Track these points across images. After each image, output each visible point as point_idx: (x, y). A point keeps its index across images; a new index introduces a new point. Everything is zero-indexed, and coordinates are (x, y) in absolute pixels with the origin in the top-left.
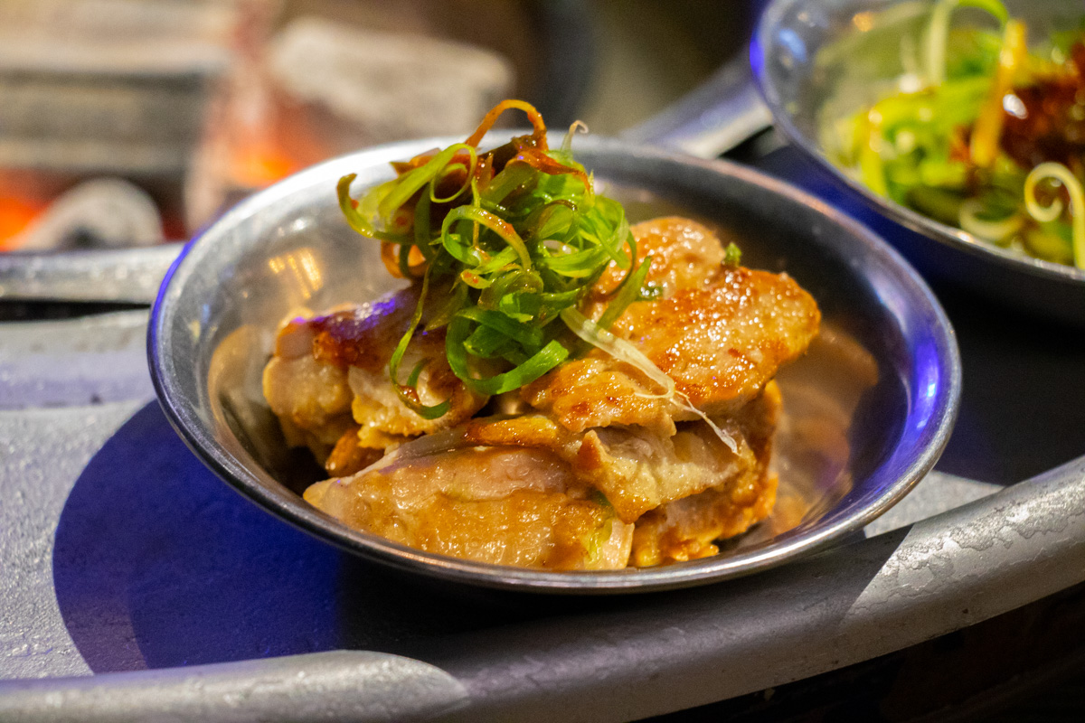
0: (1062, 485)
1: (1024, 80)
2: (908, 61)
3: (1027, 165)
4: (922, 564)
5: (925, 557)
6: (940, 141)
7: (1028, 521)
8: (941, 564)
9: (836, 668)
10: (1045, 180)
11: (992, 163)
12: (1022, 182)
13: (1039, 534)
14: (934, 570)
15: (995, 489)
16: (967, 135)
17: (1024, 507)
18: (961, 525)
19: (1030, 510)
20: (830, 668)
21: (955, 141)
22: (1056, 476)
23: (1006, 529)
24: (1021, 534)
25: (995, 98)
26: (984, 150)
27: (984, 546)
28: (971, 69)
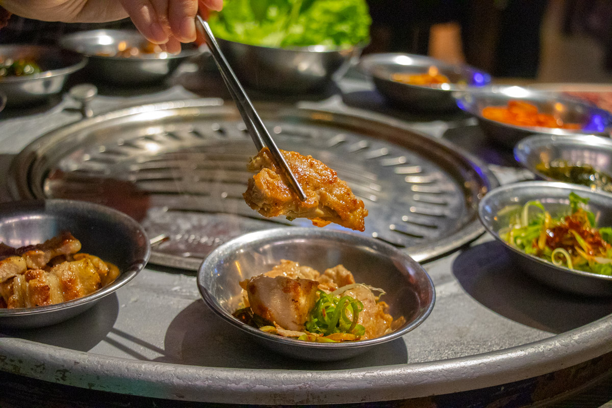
0: (586, 330)
1: (552, 226)
2: (518, 221)
3: (553, 248)
4: (550, 349)
5: (551, 347)
6: (529, 242)
7: (578, 339)
8: (556, 349)
9: (527, 378)
10: (560, 253)
11: (544, 249)
12: (551, 254)
13: (581, 343)
14: (554, 352)
15: (553, 335)
16: (537, 241)
17: (577, 335)
18: (560, 339)
19: (579, 336)
20: (525, 378)
21: (534, 241)
22: (584, 328)
23: (572, 341)
24: (576, 342)
25: (544, 230)
26: (541, 245)
27: (566, 345)
28: (535, 223)
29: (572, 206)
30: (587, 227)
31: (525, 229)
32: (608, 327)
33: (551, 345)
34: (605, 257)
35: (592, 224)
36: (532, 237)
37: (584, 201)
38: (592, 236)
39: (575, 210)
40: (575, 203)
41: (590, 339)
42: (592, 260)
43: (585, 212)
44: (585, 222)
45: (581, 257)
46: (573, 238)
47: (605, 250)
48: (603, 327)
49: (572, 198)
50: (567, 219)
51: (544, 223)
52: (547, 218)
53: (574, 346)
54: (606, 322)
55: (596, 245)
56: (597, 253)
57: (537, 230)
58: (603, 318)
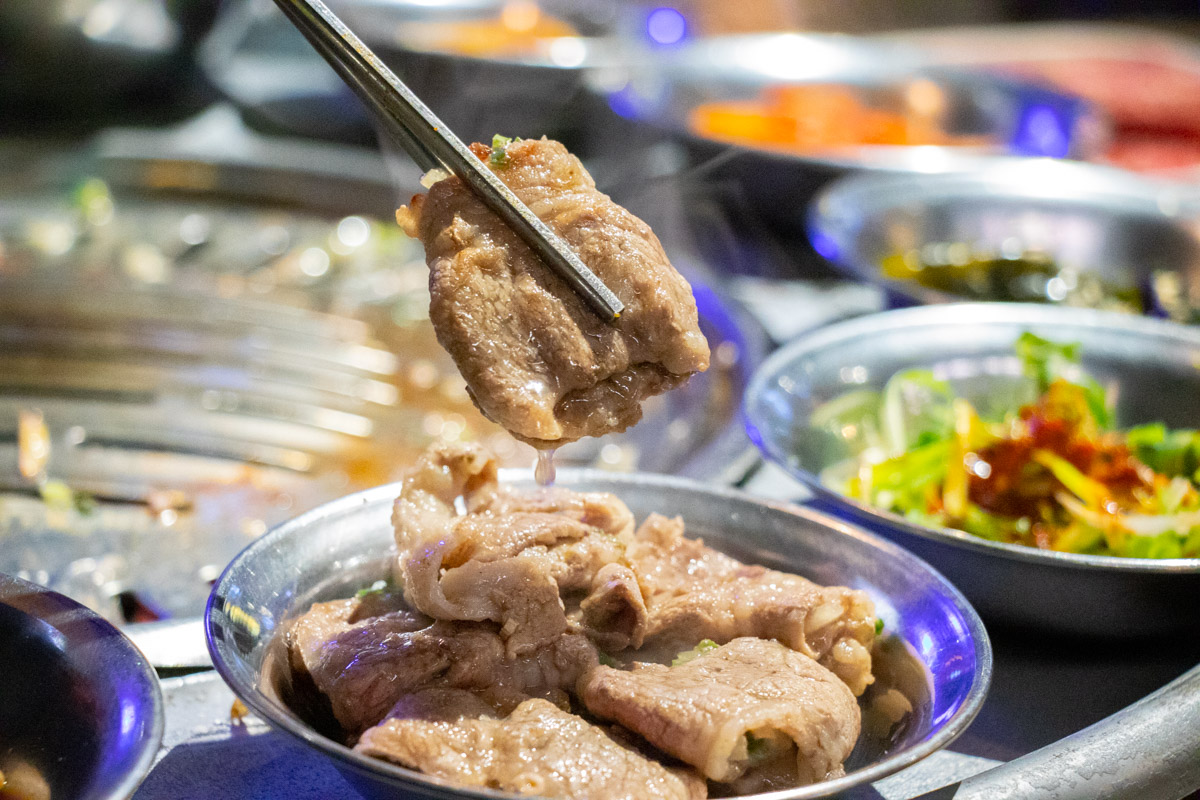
0: (1105, 735)
2: (873, 437)
6: (914, 498)
13: (1096, 776)
16: (940, 491)
17: (1079, 753)
19: (1085, 756)
21: (930, 494)
23: (1068, 772)
24: (1082, 775)
26: (955, 503)
27: (1052, 787)
28: (926, 440)
29: (1034, 374)
30: (1089, 432)
31: (901, 463)
32: (1170, 720)
33: (1003, 790)
34: (1153, 512)
35: (1102, 419)
36: (924, 482)
37: (1068, 352)
38: (1109, 457)
39: (1044, 386)
40: (1039, 363)
41: (1122, 762)
42: (1115, 529)
43: (1073, 389)
44: (1079, 419)
45: (1082, 523)
46: (1047, 474)
47: (1150, 491)
48: (1154, 720)
49: (1027, 349)
50: (1025, 414)
51: (953, 435)
52: (961, 419)
53: (1073, 785)
54: (1163, 704)
55: (1123, 483)
56: (1129, 504)
57: (938, 461)
58: (1151, 696)
